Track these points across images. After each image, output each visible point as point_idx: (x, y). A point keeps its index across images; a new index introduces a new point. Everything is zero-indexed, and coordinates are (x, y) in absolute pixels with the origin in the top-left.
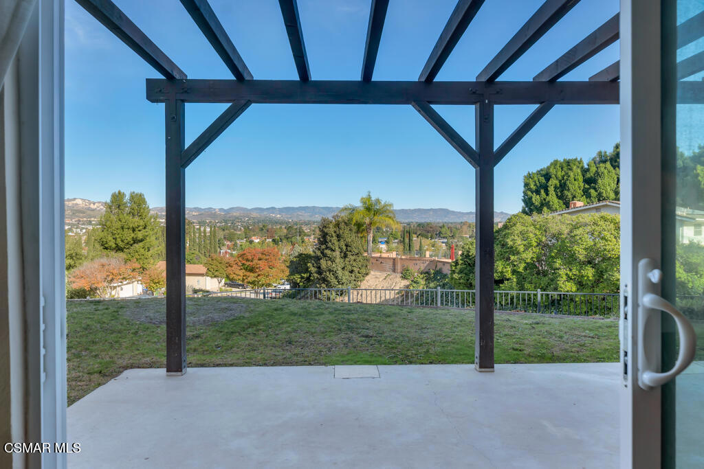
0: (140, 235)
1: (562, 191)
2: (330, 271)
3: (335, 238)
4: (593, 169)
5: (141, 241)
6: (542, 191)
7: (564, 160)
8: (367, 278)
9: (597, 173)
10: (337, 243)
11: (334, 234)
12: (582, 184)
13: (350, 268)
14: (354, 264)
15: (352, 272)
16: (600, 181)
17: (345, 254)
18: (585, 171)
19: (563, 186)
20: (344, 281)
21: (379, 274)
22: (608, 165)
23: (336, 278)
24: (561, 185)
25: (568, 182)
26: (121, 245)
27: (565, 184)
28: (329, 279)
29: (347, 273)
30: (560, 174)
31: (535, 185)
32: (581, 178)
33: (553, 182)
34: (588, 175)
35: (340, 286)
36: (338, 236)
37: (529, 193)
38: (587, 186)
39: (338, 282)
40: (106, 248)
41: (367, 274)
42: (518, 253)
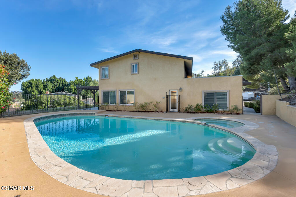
1: (37, 88)
4: (45, 83)
6: (30, 87)
7: (36, 79)
9: (47, 84)
12: (43, 87)
16: (48, 86)
18: (43, 83)
19: (37, 87)
22: (49, 82)
24: (36, 86)
25: (39, 86)
27: (38, 86)
30: (35, 83)
31: (26, 85)
32: (42, 85)
33: (33, 85)
34: (44, 84)
37: (25, 88)
38: (44, 87)
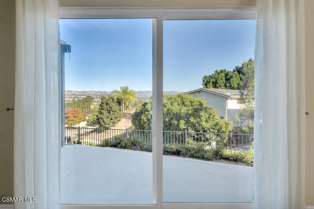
2: (101, 119)
3: (105, 105)
8: (120, 122)
10: (105, 107)
11: (105, 103)
13: (110, 117)
14: (112, 116)
15: (111, 119)
17: (109, 111)
20: (107, 123)
21: (125, 120)
23: (104, 122)
28: (101, 122)
29: (109, 120)
35: (105, 125)
36: (107, 103)
39: (104, 123)
41: (120, 120)
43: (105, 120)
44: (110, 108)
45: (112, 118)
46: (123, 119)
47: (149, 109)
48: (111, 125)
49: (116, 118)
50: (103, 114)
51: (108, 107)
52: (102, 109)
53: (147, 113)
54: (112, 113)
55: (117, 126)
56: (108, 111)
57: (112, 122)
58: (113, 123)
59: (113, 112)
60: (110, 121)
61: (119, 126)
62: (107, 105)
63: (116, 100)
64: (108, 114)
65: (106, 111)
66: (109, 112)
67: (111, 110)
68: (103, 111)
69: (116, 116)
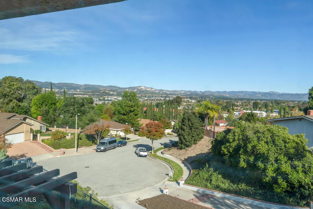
0: (132, 109)
2: (182, 135)
3: (187, 120)
5: (133, 111)
8: (202, 140)
10: (187, 122)
11: (187, 118)
13: (191, 134)
14: (194, 133)
20: (188, 140)
23: (185, 139)
26: (125, 113)
29: (190, 137)
35: (186, 143)
36: (189, 119)
39: (185, 141)
40: (120, 114)
41: (202, 138)
42: (230, 143)
43: (186, 137)
44: (192, 124)
45: (194, 135)
46: (205, 137)
47: (231, 140)
48: (193, 142)
49: (198, 135)
50: (184, 130)
51: (190, 123)
52: (184, 125)
53: (228, 144)
54: (193, 130)
55: (198, 144)
56: (189, 127)
57: (193, 139)
58: (195, 140)
59: (195, 128)
60: (191, 139)
61: (201, 144)
62: (188, 121)
63: (198, 115)
64: (190, 131)
65: (188, 127)
66: (191, 129)
67: (193, 127)
68: (185, 128)
69: (198, 133)
